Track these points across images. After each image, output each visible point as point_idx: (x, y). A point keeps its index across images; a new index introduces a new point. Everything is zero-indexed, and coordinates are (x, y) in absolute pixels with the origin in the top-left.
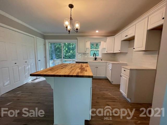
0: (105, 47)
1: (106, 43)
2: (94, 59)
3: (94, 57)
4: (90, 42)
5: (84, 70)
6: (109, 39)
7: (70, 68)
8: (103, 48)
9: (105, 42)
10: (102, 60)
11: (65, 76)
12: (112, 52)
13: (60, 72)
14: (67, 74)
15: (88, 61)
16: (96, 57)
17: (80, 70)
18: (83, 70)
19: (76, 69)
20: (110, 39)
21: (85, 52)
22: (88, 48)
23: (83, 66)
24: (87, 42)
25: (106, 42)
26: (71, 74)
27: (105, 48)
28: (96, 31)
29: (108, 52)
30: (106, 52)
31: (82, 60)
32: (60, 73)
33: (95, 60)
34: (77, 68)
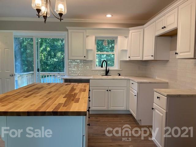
0: (126, 49)
1: (127, 39)
2: (104, 72)
3: (104, 68)
4: (96, 38)
5: (73, 100)
6: (133, 32)
7: (45, 96)
8: (121, 49)
9: (126, 37)
10: (120, 75)
11: (29, 114)
12: (139, 58)
13: (21, 106)
14: (33, 109)
15: (91, 77)
16: (108, 69)
17: (65, 99)
18: (72, 98)
19: (57, 97)
20: (136, 31)
21: (85, 59)
22: (91, 50)
23: (75, 89)
24: (87, 36)
25: (128, 37)
26: (42, 110)
27: (126, 51)
28: (106, 15)
29: (132, 59)
30: (128, 59)
31: (78, 76)
32: (19, 107)
33: (106, 75)
34: (60, 95)
